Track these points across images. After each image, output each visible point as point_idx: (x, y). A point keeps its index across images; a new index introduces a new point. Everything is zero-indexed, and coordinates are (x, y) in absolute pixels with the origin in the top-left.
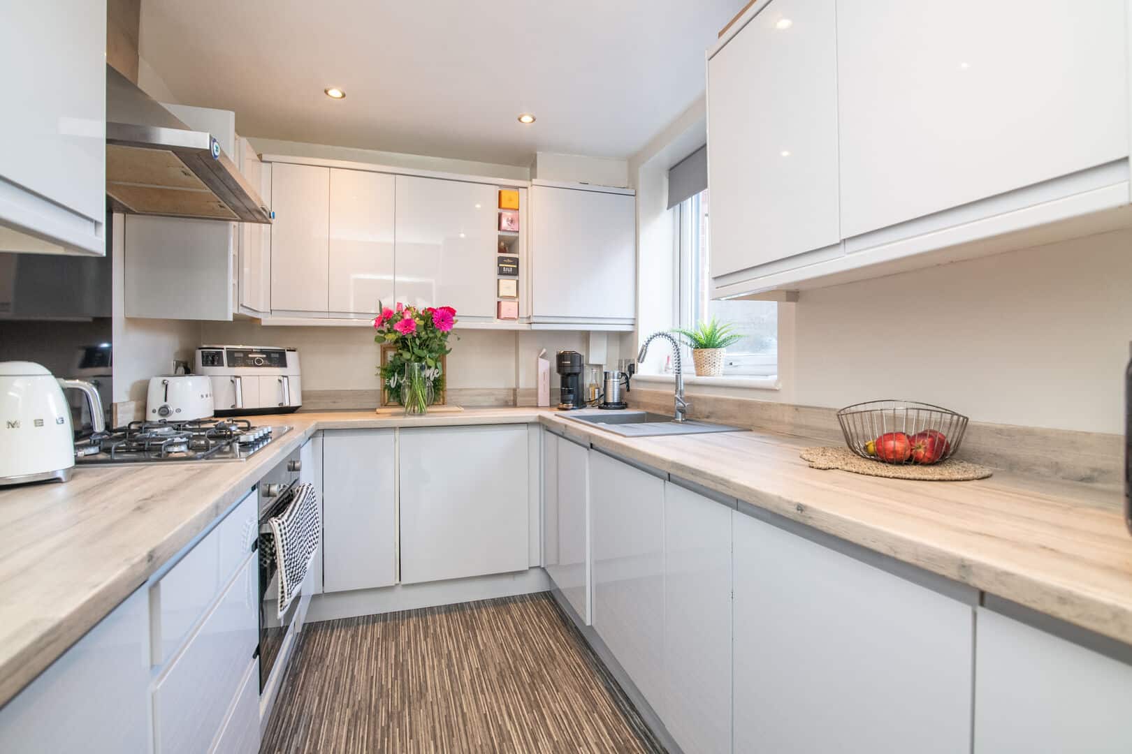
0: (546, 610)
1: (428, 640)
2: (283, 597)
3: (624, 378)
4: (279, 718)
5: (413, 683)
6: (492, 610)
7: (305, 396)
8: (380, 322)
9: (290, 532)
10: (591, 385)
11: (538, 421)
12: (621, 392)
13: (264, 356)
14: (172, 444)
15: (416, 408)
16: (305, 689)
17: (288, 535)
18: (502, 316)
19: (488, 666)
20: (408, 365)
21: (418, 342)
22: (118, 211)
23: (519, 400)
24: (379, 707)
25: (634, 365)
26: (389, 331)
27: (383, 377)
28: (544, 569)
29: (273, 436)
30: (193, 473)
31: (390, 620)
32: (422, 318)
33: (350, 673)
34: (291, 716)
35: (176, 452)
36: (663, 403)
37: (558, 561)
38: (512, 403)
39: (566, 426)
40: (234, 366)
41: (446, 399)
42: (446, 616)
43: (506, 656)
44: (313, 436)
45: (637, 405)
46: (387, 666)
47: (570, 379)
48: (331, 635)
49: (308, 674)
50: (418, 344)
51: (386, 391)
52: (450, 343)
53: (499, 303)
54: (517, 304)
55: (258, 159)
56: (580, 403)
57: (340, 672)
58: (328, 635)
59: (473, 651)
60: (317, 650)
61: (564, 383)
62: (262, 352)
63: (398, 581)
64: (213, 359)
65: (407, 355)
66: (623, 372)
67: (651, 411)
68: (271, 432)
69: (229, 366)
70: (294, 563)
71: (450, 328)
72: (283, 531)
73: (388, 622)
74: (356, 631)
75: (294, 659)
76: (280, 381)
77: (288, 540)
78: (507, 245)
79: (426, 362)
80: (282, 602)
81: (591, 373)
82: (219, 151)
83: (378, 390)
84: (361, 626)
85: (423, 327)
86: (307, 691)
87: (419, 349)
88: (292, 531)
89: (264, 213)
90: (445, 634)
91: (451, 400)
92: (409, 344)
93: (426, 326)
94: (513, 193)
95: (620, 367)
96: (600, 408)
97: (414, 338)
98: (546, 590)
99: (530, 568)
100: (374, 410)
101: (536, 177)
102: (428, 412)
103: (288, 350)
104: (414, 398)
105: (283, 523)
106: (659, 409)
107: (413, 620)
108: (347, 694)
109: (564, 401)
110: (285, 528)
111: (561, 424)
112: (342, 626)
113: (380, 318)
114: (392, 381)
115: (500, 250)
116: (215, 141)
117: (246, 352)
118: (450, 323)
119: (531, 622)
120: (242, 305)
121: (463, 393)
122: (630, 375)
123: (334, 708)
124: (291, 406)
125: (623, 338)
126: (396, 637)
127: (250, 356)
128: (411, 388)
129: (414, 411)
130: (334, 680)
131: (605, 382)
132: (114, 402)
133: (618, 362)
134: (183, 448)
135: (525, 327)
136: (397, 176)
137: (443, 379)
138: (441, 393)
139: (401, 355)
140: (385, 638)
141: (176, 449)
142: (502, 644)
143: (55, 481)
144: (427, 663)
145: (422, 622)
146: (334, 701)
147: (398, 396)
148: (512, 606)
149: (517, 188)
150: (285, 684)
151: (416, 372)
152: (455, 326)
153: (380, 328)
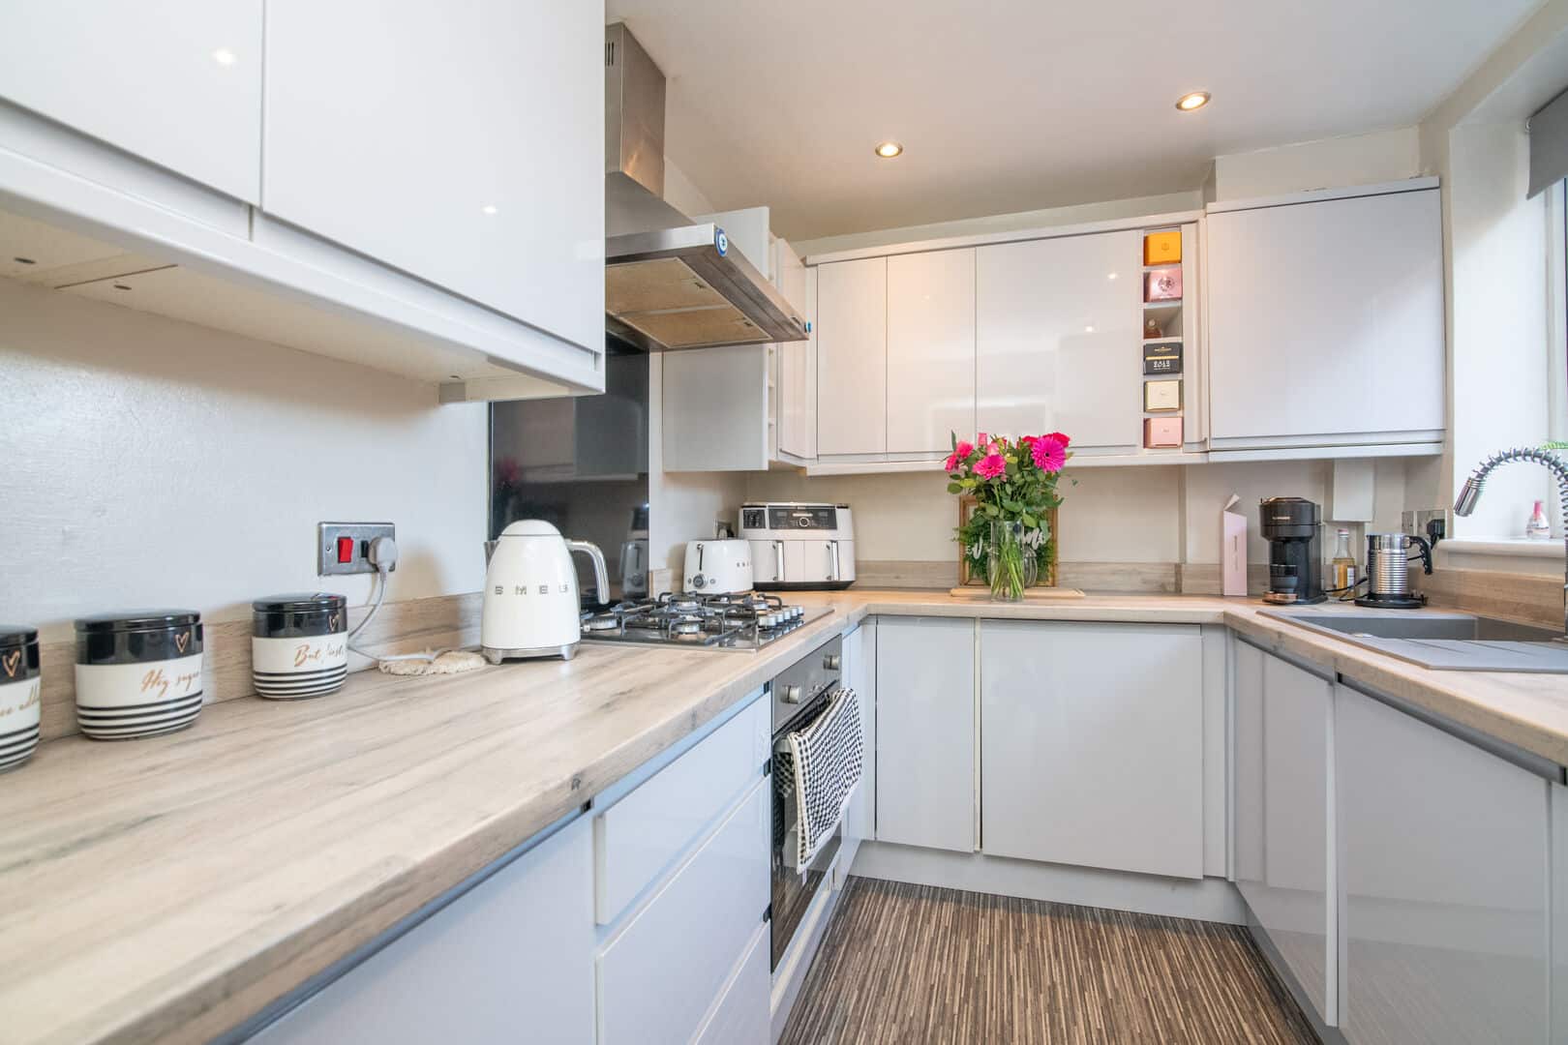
0: (1236, 962)
1: (1021, 952)
2: (804, 845)
3: (1417, 547)
4: (807, 1004)
5: (992, 1018)
6: (1131, 932)
7: (858, 567)
8: (954, 462)
9: (815, 757)
10: (1337, 561)
11: (1221, 621)
12: (1410, 576)
13: (811, 515)
14: (684, 623)
15: (1007, 590)
16: (842, 972)
17: (811, 760)
18: (1153, 441)
19: (1119, 1033)
20: (994, 524)
21: (1009, 489)
22: (655, 350)
23: (1186, 583)
24: (938, 1037)
25: (1443, 521)
26: (967, 475)
27: (963, 543)
28: (1232, 885)
29: (805, 619)
30: (692, 662)
31: (966, 903)
32: (1014, 452)
33: (902, 970)
34: (821, 1006)
35: (687, 633)
36: (1526, 600)
37: (1265, 877)
38: (1172, 589)
39: (1280, 634)
40: (776, 528)
41: (1056, 579)
42: (1052, 921)
43: (1154, 1026)
44: (861, 623)
45: (1453, 601)
46: (954, 976)
47: (1289, 548)
48: (884, 902)
49: (850, 950)
50: (1010, 493)
51: (967, 563)
52: (1060, 488)
53: (1146, 421)
54: (1180, 419)
55: (800, 264)
56: (1312, 592)
57: (891, 962)
58: (880, 901)
59: (1093, 995)
60: (864, 919)
61: (1277, 555)
62: (808, 510)
63: (978, 848)
64: (754, 520)
65: (992, 510)
66: (1415, 534)
67: (1490, 615)
68: (802, 614)
69: (771, 528)
70: (819, 799)
71: (1060, 465)
72: (805, 754)
73: (963, 905)
74: (917, 907)
75: (834, 923)
76: (828, 547)
77: (811, 767)
78: (1161, 325)
79: (1022, 520)
80: (802, 851)
81: (1337, 539)
82: (726, 243)
83: (955, 562)
84: (924, 901)
85: (1016, 467)
86: (845, 975)
87: (1011, 500)
88: (816, 754)
89: (797, 325)
90: (1048, 951)
91: (1066, 579)
92: (996, 492)
93: (1021, 465)
94: (1169, 237)
95: (1406, 526)
96: (1359, 603)
97: (1003, 484)
98: (1237, 923)
99: (1206, 877)
100: (948, 590)
101: (1213, 200)
102: (1026, 597)
103: (838, 507)
104: (1004, 572)
105: (805, 742)
106: (1515, 611)
107: (999, 914)
108: (896, 999)
109: (1276, 589)
110: (806, 750)
111: (1271, 630)
112: (898, 895)
113: (954, 456)
114: (975, 549)
115: (1148, 334)
116: (721, 232)
117: (790, 511)
118: (1062, 458)
119: (1206, 976)
120: (781, 451)
121: (1086, 568)
122: (1434, 542)
123: (876, 1015)
124: (842, 580)
125: (1411, 470)
126: (972, 934)
127: (795, 515)
128: (999, 560)
129: (1004, 593)
130: (881, 973)
131: (1371, 554)
132: (651, 568)
133: (1401, 516)
134: (695, 628)
135: (1196, 459)
136: (978, 248)
137: (1052, 547)
138: (1050, 568)
139: (984, 509)
140: (956, 930)
141: (687, 629)
142: (1147, 1000)
143: (557, 658)
144: (1016, 993)
145: (1014, 920)
146: (877, 1004)
147: (984, 571)
148: (1169, 935)
149: (1178, 225)
150: (819, 956)
151: (1007, 535)
152: (1068, 463)
153: (954, 472)
